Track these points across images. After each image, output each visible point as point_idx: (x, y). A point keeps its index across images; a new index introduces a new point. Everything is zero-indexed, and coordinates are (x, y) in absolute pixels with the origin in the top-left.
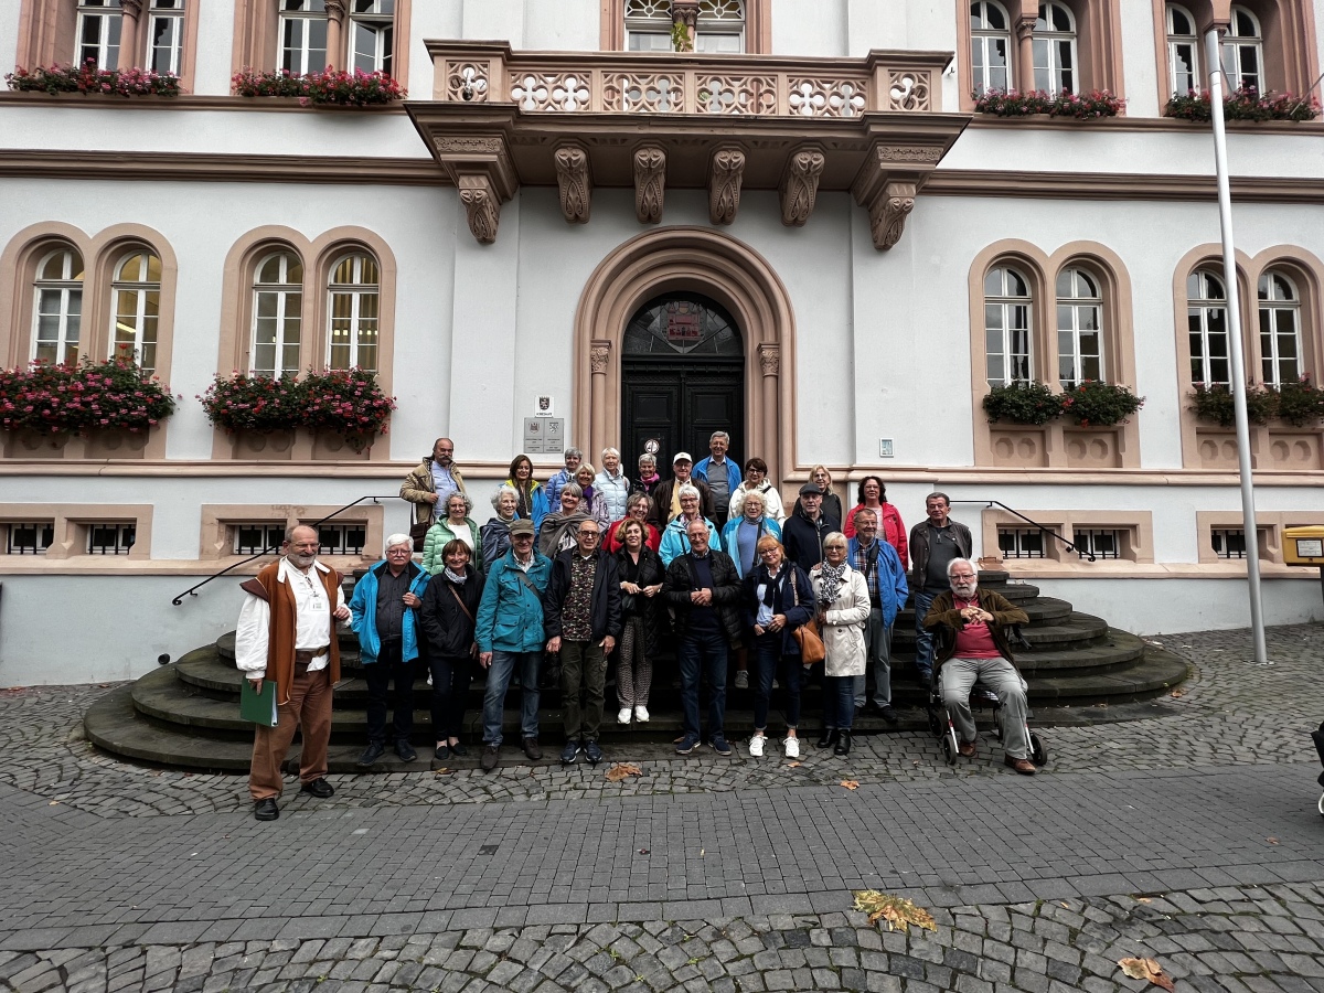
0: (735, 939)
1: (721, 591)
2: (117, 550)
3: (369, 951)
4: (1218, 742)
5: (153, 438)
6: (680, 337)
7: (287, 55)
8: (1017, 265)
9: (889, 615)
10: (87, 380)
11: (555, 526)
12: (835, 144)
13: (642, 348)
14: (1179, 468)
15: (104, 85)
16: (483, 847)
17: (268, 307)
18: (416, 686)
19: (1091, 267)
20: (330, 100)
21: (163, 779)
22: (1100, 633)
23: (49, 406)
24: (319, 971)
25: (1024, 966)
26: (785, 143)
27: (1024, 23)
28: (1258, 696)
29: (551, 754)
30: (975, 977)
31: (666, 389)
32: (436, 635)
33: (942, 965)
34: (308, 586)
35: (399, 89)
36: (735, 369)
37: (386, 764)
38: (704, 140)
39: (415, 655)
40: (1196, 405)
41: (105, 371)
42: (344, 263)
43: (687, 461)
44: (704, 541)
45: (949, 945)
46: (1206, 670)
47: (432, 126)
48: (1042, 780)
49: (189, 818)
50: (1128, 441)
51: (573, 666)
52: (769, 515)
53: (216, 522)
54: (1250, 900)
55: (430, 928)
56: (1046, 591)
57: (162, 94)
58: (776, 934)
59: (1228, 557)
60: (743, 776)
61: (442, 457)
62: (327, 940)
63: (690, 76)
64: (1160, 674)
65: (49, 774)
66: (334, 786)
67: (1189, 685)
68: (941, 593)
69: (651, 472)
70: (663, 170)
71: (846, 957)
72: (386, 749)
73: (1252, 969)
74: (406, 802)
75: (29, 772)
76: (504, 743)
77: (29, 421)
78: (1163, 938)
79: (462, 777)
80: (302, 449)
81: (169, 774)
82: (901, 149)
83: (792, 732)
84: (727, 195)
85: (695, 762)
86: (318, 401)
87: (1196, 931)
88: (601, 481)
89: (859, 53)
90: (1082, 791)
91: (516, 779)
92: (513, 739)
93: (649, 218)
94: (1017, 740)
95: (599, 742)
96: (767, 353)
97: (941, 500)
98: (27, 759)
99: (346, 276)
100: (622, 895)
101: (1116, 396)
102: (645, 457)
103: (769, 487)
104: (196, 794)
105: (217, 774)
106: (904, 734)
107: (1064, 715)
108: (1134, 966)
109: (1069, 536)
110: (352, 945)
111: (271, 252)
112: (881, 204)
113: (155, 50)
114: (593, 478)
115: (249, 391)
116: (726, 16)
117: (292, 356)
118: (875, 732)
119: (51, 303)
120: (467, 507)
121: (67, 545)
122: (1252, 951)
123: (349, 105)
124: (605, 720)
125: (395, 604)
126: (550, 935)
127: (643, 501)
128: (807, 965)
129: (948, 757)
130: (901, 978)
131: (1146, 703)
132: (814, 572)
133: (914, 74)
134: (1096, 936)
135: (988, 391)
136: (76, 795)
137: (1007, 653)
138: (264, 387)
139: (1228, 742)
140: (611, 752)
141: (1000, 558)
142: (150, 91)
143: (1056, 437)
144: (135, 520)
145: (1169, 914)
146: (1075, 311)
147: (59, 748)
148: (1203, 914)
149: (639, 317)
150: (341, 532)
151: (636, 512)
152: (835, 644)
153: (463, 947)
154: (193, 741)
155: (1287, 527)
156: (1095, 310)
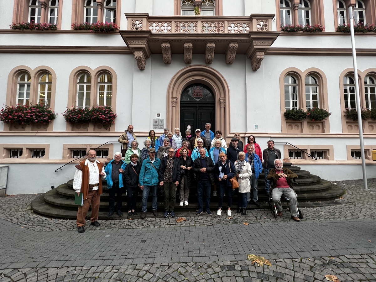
0: (214, 268)
1: (209, 168)
2: (40, 157)
3: (110, 270)
4: (353, 212)
5: (50, 125)
6: (197, 96)
7: (87, 18)
8: (294, 75)
9: (257, 175)
10: (32, 109)
11: (162, 150)
12: (241, 41)
13: (186, 99)
14: (341, 133)
15: (36, 27)
16: (142, 241)
17: (81, 89)
18: (123, 195)
19: (315, 75)
20: (98, 31)
21: (52, 221)
22: (318, 181)
23: (21, 117)
24: (96, 275)
25: (297, 277)
26: (227, 41)
27: (295, 5)
28: (365, 199)
29: (161, 215)
30: (283, 280)
31: (193, 111)
32: (129, 181)
33: (273, 276)
34: (93, 166)
35: (118, 27)
36: (212, 105)
37: (114, 217)
38: (204, 40)
39: (123, 186)
40: (346, 115)
41: (37, 107)
42: (103, 76)
43: (199, 131)
44: (204, 154)
45: (275, 270)
46: (350, 191)
47: (127, 37)
48: (301, 223)
49: (60, 232)
50: (326, 125)
51: (167, 190)
52: (222, 147)
53: (67, 149)
54: (363, 258)
55: (127, 264)
56: (303, 168)
57: (52, 30)
58: (225, 267)
59: (356, 159)
60: (215, 221)
61: (130, 130)
62: (98, 267)
63: (200, 22)
64: (336, 192)
65: (21, 219)
66: (100, 223)
67: (344, 196)
68: (272, 169)
69: (189, 134)
70: (192, 49)
71: (245, 273)
72: (114, 213)
73: (364, 278)
74: (120, 228)
75: (16, 219)
76: (147, 211)
77: (16, 121)
78: (338, 269)
79: (136, 221)
80: (91, 128)
81: (54, 219)
82: (260, 42)
83: (229, 209)
84: (210, 56)
85: (201, 217)
86: (95, 115)
87: (348, 267)
88: (174, 137)
89: (248, 15)
90: (313, 226)
91: (151, 222)
92: (150, 210)
93: (188, 63)
94: (294, 211)
95: (174, 211)
96: (222, 101)
97: (272, 142)
98: (15, 215)
99: (103, 80)
100: (181, 255)
101: (323, 112)
102: (188, 130)
103: (222, 139)
104: (62, 225)
105: (67, 220)
106: (262, 209)
107: (308, 204)
108: (329, 277)
109: (309, 152)
110: (105, 268)
111: (82, 73)
112: (254, 58)
113: (50, 17)
114: (172, 136)
115: (76, 112)
116: (210, 5)
117: (88, 102)
118: (253, 209)
119: (22, 88)
120: (137, 145)
121: (26, 155)
122: (364, 273)
123: (104, 32)
124: (176, 205)
125: (117, 172)
126: (161, 266)
127: (187, 143)
128: (234, 276)
129: (275, 216)
130: (262, 280)
131: (332, 201)
132: (235, 163)
133: (264, 21)
134: (318, 268)
135: (285, 111)
136: (29, 225)
137: (291, 186)
138: (80, 111)
139: (357, 212)
140: (178, 214)
141: (289, 159)
142: (49, 29)
143: (305, 124)
144: (45, 148)
145: (340, 262)
146: (311, 88)
147: (24, 212)
148: (350, 262)
149: (185, 91)
150: (102, 152)
151: (185, 146)
152: (242, 183)
153: (136, 269)
154: (61, 210)
155: (373, 150)
156: (316, 87)
